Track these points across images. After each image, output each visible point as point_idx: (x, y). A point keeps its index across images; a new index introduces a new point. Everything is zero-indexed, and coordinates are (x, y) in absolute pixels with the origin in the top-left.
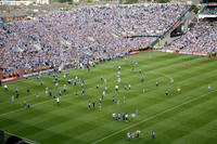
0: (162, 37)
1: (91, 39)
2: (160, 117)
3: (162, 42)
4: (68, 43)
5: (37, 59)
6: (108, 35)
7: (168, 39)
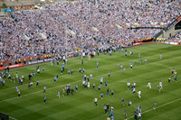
0: (166, 29)
1: (96, 29)
2: (161, 108)
3: (166, 34)
4: (73, 33)
5: (42, 48)
6: (112, 26)
7: (173, 31)
